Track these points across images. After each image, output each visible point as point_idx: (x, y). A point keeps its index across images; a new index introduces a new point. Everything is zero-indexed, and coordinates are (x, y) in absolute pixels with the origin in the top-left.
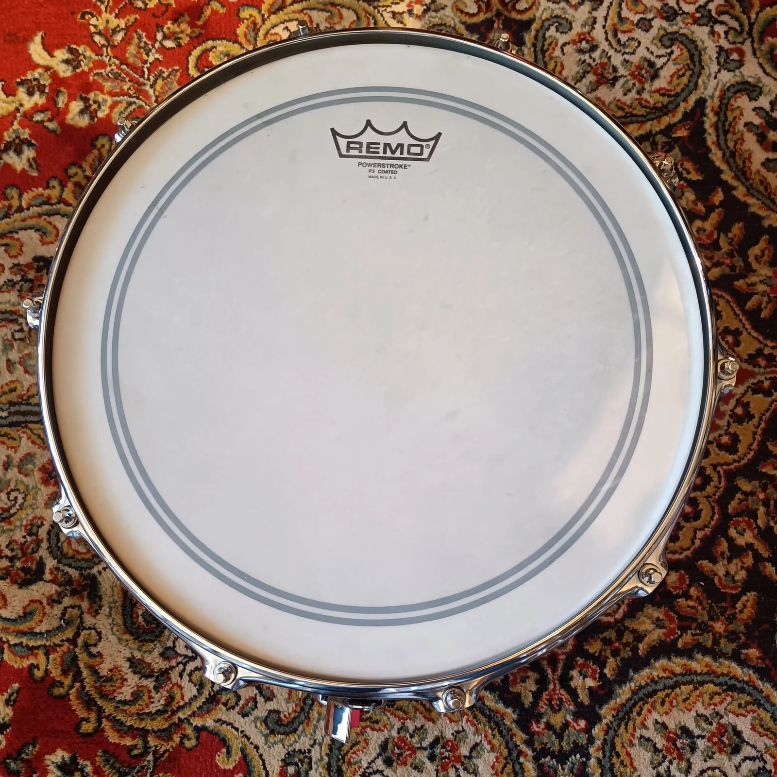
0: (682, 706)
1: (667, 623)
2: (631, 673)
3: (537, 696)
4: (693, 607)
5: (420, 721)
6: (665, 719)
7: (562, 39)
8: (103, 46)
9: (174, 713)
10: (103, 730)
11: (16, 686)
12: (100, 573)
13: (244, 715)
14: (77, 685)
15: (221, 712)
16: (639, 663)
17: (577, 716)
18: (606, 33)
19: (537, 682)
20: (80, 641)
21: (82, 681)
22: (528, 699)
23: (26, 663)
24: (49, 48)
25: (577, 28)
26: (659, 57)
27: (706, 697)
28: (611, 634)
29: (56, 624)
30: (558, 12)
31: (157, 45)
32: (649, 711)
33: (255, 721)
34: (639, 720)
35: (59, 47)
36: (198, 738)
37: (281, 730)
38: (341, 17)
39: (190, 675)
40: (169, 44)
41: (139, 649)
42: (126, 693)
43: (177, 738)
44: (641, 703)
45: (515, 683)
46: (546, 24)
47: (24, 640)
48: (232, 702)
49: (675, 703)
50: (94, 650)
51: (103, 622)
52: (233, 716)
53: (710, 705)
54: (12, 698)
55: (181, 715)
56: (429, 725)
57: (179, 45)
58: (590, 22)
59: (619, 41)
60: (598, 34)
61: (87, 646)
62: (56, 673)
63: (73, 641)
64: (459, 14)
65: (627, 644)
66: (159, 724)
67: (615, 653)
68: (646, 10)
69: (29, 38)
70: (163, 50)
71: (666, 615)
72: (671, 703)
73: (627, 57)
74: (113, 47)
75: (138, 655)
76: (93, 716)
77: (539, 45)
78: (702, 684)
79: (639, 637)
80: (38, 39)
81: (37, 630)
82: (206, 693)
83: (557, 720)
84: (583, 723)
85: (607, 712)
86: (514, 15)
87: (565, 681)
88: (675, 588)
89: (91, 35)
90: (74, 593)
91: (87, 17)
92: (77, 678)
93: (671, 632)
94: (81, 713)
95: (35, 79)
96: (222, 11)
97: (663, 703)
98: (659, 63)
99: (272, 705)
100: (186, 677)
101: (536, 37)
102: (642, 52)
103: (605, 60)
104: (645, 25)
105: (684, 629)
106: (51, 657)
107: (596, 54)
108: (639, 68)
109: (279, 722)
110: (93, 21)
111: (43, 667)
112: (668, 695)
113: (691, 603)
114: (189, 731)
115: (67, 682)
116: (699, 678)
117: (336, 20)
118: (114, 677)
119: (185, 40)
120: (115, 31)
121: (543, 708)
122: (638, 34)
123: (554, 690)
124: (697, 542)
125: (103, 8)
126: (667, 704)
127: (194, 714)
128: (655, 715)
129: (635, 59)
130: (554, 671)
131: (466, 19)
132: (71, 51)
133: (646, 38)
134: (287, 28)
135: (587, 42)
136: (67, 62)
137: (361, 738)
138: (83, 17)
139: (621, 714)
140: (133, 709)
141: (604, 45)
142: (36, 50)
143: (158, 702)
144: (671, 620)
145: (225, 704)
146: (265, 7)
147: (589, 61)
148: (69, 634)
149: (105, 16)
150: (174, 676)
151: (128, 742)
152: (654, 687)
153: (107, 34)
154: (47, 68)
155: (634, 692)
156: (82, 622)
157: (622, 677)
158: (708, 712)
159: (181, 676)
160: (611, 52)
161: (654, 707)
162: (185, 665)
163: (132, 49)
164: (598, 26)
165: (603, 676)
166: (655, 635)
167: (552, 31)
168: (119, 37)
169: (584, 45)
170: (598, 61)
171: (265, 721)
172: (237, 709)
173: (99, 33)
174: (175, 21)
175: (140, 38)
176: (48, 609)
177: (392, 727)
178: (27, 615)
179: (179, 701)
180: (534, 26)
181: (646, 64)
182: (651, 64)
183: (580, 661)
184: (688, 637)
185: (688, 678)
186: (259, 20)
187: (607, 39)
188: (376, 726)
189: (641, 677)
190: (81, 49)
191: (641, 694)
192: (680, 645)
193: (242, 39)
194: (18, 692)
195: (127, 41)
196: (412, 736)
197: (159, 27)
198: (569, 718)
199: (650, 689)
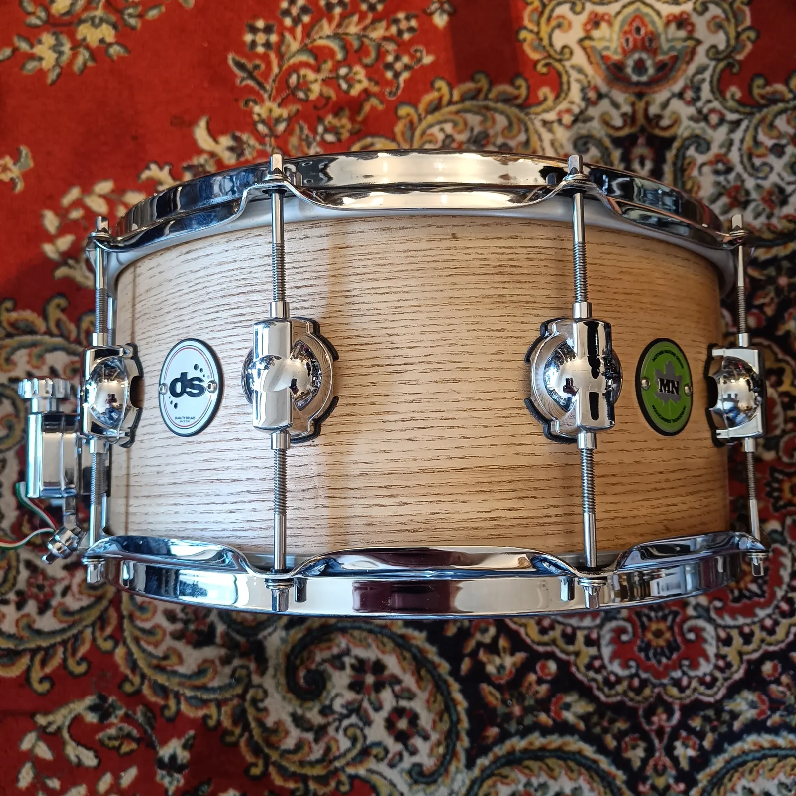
0: (767, 774)
1: (759, 705)
2: (726, 746)
3: (644, 761)
4: (783, 692)
5: (543, 778)
6: (751, 785)
7: (701, 159)
8: (266, 135)
9: (331, 762)
10: (269, 774)
11: (191, 733)
12: (265, 637)
13: (392, 765)
14: (246, 735)
15: (372, 764)
16: (734, 737)
17: (677, 780)
18: (741, 156)
19: (646, 750)
20: (249, 696)
21: (250, 732)
22: (637, 764)
23: (200, 713)
24: (214, 134)
25: (715, 150)
26: (789, 183)
27: (788, 768)
28: (711, 713)
29: (227, 681)
30: (698, 132)
31: (318, 138)
32: (739, 778)
33: (402, 771)
34: (729, 785)
35: (223, 133)
36: (352, 784)
37: (424, 780)
38: (494, 122)
39: (345, 730)
40: (330, 138)
41: (301, 706)
42: (289, 743)
43: (333, 784)
44: (732, 772)
45: (626, 750)
46: (687, 143)
47: (199, 694)
48: (382, 754)
49: (761, 771)
50: (261, 705)
51: (268, 682)
52: (383, 767)
53: (790, 775)
54: (190, 743)
55: (337, 764)
56: (551, 782)
57: (339, 140)
58: (727, 144)
59: (753, 165)
60: (734, 156)
61: (254, 702)
62: (227, 723)
63: (242, 697)
64: (605, 127)
65: (724, 722)
66: (318, 771)
67: (714, 730)
68: (780, 136)
69: (193, 122)
70: (323, 143)
71: (759, 697)
72: (758, 772)
73: (759, 181)
74: (276, 137)
75: (299, 712)
76: (261, 763)
77: (679, 164)
78: (786, 757)
79: (735, 716)
80: (203, 123)
81: (211, 685)
82: (359, 746)
83: (660, 782)
84: (682, 786)
85: (703, 777)
86: (657, 132)
87: (669, 750)
88: (769, 675)
89: (254, 124)
90: (243, 655)
91: (251, 104)
92: (246, 728)
93: (762, 712)
94: (249, 758)
95: (202, 166)
96: (381, 107)
97: (751, 772)
98: (789, 189)
99: (416, 759)
100: (341, 732)
101: (676, 156)
102: (773, 178)
103: (739, 183)
104: (778, 151)
105: (773, 710)
106: (224, 709)
107: (732, 176)
108: (770, 193)
109: (421, 773)
110: (257, 109)
111: (215, 717)
112: (756, 765)
113: (781, 688)
114: (344, 778)
115: (238, 731)
116: (783, 753)
117: (489, 124)
118: (278, 729)
119: (345, 135)
120: (278, 120)
121: (649, 771)
122: (771, 159)
123: (660, 757)
124: (791, 637)
125: (266, 96)
126: (754, 773)
127: (348, 764)
128: (744, 782)
129: (767, 184)
130: (661, 741)
131: (612, 132)
132: (236, 139)
133: (778, 164)
134: (442, 130)
135: (724, 164)
136: (231, 149)
137: (492, 790)
138: (246, 104)
139: (715, 780)
140: (296, 757)
141: (739, 168)
142: (201, 134)
143: (318, 752)
144: (763, 702)
145: (376, 757)
146: (422, 107)
147: (724, 183)
148: (239, 690)
149: (268, 104)
150: (331, 731)
151: (291, 785)
152: (745, 758)
153: (271, 123)
154: (212, 155)
155: (728, 762)
156: (250, 680)
157: (718, 749)
158: (788, 781)
159: (337, 730)
160: (745, 176)
161: (743, 775)
162: (340, 721)
163: (294, 141)
164: (735, 149)
165: (701, 748)
166: (750, 714)
167: (691, 152)
168: (281, 127)
169: (720, 166)
170: (733, 183)
171: (410, 773)
172: (386, 761)
173: (263, 122)
174: (336, 114)
175: (302, 129)
176: (219, 668)
177: (519, 781)
178: (201, 672)
179: (335, 752)
180: (676, 145)
181: (776, 190)
182: (781, 190)
183: (683, 734)
184: (776, 718)
185: (774, 752)
186: (416, 119)
187: (742, 162)
188: (506, 781)
189: (734, 750)
190: (245, 137)
191: (733, 764)
192: (769, 723)
193: (399, 137)
194: (194, 737)
195: (289, 131)
196: (536, 790)
197: (320, 120)
198: (671, 781)
199: (740, 760)
